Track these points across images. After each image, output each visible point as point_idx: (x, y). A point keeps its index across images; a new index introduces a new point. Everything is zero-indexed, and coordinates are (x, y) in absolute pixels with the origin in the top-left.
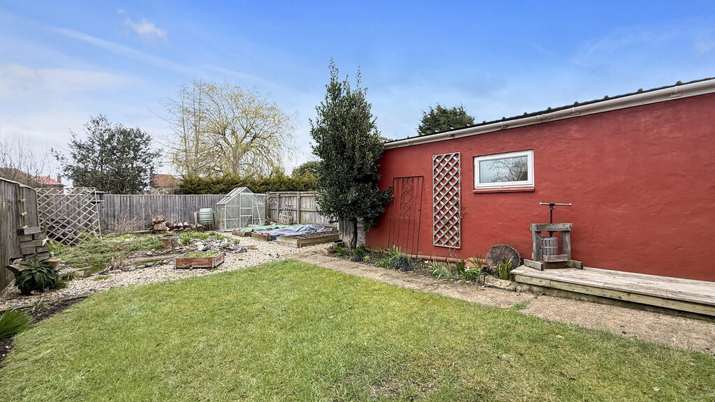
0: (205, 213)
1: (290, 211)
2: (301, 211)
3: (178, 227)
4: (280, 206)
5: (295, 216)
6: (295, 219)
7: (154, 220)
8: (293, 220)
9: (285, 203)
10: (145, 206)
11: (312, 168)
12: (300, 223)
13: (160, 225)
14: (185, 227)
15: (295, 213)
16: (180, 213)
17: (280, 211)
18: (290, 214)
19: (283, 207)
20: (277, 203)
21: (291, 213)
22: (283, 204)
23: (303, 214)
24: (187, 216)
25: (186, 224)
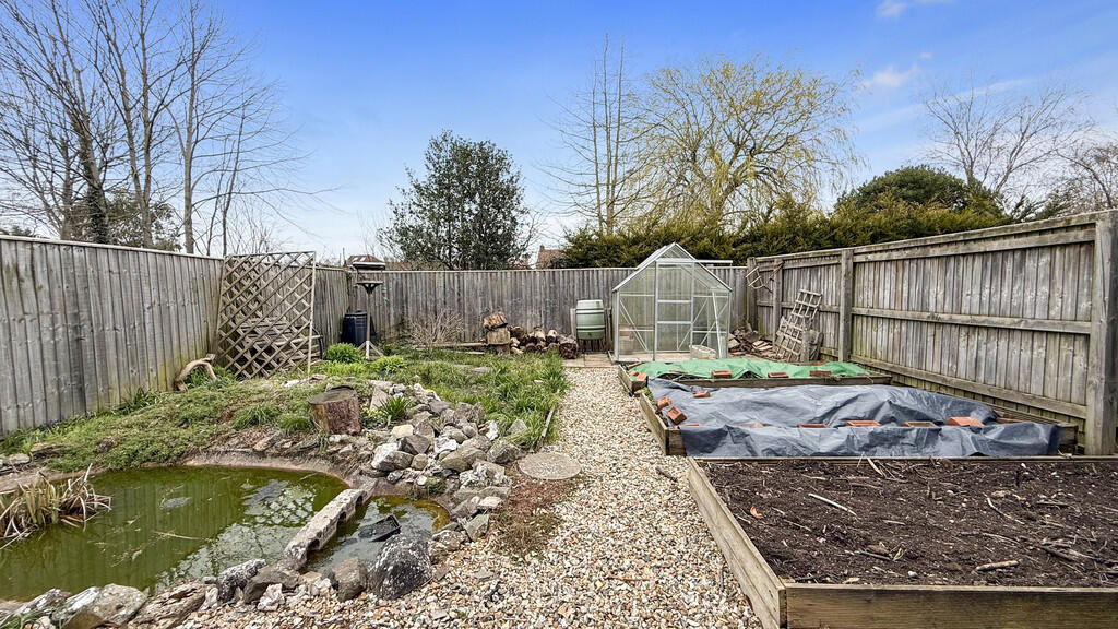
0: (585, 312)
1: (815, 313)
2: (852, 318)
3: (535, 340)
4: (783, 296)
5: (830, 330)
6: (829, 342)
7: (486, 323)
8: (822, 344)
9: (800, 287)
10: (483, 294)
11: (901, 187)
12: (848, 359)
13: (494, 334)
14: (548, 340)
15: (829, 321)
16: (543, 309)
17: (783, 311)
18: (814, 324)
19: (793, 300)
20: (774, 287)
21: (816, 321)
22: (791, 290)
23: (861, 326)
24: (558, 317)
25: (551, 333)
